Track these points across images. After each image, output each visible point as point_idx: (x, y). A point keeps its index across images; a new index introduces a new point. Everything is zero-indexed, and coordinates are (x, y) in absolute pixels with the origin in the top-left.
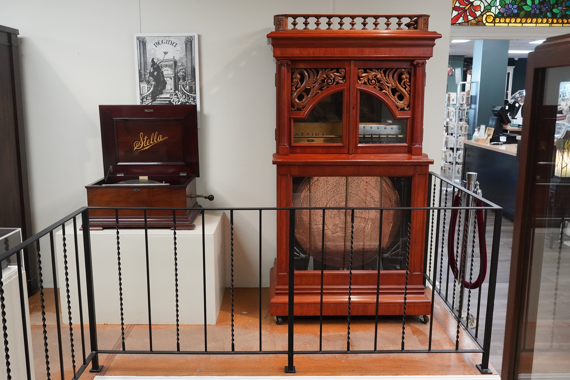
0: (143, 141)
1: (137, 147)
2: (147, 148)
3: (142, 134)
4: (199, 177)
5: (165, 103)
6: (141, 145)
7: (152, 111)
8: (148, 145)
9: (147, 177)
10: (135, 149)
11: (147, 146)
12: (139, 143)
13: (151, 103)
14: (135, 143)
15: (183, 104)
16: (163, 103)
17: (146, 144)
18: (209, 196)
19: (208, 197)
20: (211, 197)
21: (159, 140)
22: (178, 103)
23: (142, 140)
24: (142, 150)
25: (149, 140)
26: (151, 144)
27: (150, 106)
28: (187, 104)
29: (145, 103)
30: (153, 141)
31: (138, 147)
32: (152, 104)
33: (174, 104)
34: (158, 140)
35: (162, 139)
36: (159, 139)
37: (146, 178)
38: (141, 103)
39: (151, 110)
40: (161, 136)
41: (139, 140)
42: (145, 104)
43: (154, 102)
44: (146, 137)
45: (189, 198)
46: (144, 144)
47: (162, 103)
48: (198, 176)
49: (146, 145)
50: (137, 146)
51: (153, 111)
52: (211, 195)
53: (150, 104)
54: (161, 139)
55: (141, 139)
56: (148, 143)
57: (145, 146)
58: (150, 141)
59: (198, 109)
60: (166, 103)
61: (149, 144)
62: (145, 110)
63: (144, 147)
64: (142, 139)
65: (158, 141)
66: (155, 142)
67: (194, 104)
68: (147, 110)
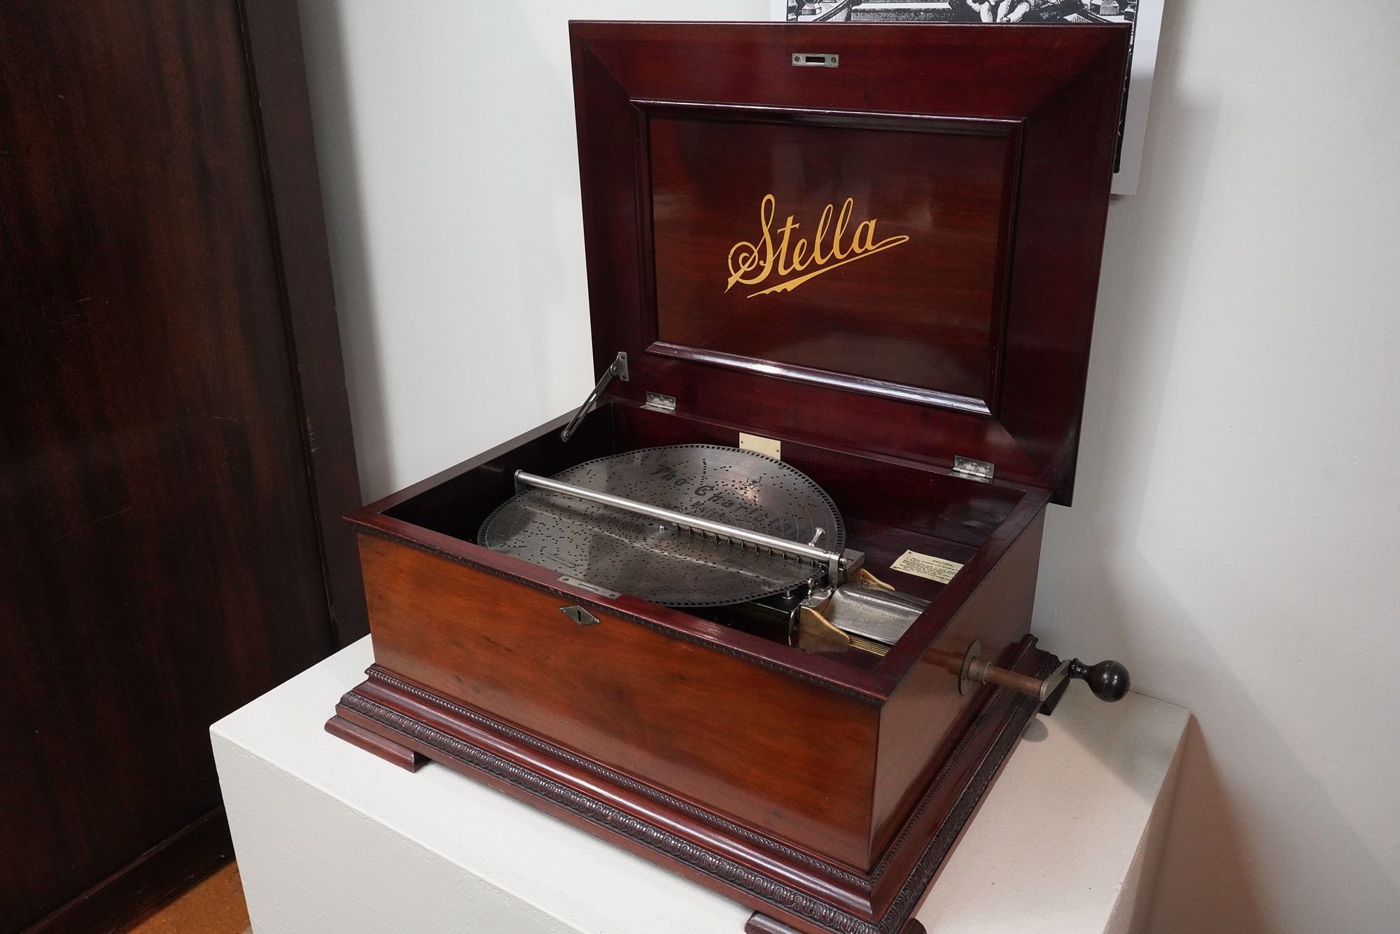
0: (776, 246)
1: (740, 273)
2: (790, 286)
3: (769, 201)
4: (1070, 506)
5: (926, 11)
6: (762, 263)
7: (831, 61)
8: (800, 268)
9: (777, 444)
10: (731, 282)
11: (795, 274)
12: (751, 252)
13: (844, 12)
14: (732, 252)
15: (1045, 16)
16: (917, 12)
17: (788, 263)
18: (1100, 668)
19: (1091, 669)
20: (1111, 679)
21: (858, 250)
22: (1012, 9)
23: (767, 236)
24: (767, 292)
25: (803, 240)
26: (814, 266)
27: (836, 28)
28: (1071, 18)
29: (813, 12)
30: (826, 247)
31: (746, 276)
32: (848, 17)
33: (986, 18)
34: (855, 246)
35: (873, 244)
36: (862, 243)
37: (772, 447)
38: (790, 10)
39: (828, 57)
40: (872, 224)
41: (756, 236)
42: (811, 18)
43: (863, 6)
44: (790, 219)
45: (952, 672)
46: (776, 262)
47: (909, 11)
48: (1063, 496)
49: (786, 268)
50: (744, 268)
51: (836, 65)
52: (1115, 668)
53: (840, 18)
54: (868, 245)
55: (765, 229)
56: (796, 259)
57: (782, 272)
58: (811, 249)
59: (1144, 55)
60: (934, 10)
61: (802, 263)
62: (794, 55)
63: (774, 278)
64: (769, 231)
65: (853, 254)
66: (839, 256)
67: (1120, 19)
68: (802, 57)
